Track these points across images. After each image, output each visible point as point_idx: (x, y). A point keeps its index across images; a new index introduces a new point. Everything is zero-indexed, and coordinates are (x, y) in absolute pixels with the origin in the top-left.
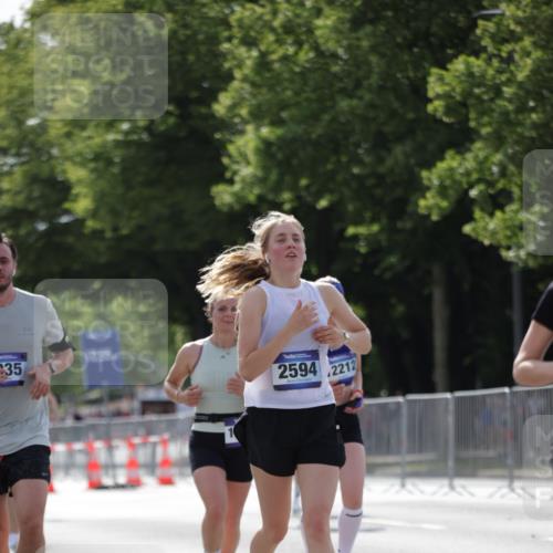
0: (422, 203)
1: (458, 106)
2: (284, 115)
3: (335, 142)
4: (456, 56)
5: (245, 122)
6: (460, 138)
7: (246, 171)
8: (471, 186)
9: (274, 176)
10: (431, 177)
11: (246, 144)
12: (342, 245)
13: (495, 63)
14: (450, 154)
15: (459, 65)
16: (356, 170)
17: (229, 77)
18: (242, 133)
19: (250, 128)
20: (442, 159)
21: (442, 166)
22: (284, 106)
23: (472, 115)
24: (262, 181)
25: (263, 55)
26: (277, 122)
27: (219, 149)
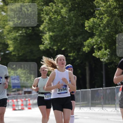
0: (84, 49)
1: (91, 28)
2: (55, 30)
3: (66, 36)
4: (91, 18)
5: (47, 31)
6: (92, 35)
7: (47, 42)
8: (94, 45)
9: (52, 43)
10: (86, 43)
11: (47, 37)
13: (99, 19)
14: (90, 39)
15: (92, 20)
16: (70, 42)
17: (43, 22)
18: (46, 34)
20: (88, 39)
21: (88, 41)
22: (55, 28)
23: (94, 30)
24: (50, 44)
25: (50, 17)
26: (53, 32)
27: (41, 37)
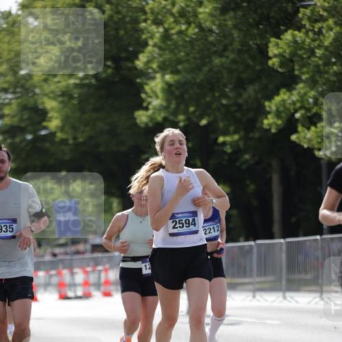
0: (266, 122)
1: (287, 61)
2: (180, 67)
3: (212, 84)
4: (286, 31)
5: (155, 72)
6: (289, 82)
7: (156, 102)
8: (296, 111)
9: (173, 106)
10: (271, 105)
11: (156, 86)
12: (216, 148)
13: (311, 34)
14: (283, 91)
15: (288, 36)
16: (224, 102)
17: (146, 44)
18: (154, 78)
19: (158, 76)
20: (278, 94)
21: (277, 99)
22: (179, 62)
23: (296, 67)
24: (166, 108)
25: (166, 30)
26: (175, 72)
27: (140, 89)
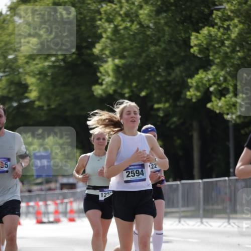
0: (188, 93)
1: (205, 50)
2: (125, 54)
3: (149, 66)
4: (204, 27)
5: (108, 57)
6: (205, 64)
7: (108, 79)
8: (210, 86)
9: (121, 82)
10: (193, 82)
11: (108, 67)
12: (153, 113)
13: (222, 30)
14: (201, 71)
15: (205, 31)
16: (158, 79)
17: (101, 37)
18: (106, 62)
19: (110, 60)
20: (197, 73)
21: (197, 77)
22: (125, 50)
23: (211, 54)
25: (116, 27)
26: (122, 57)
27: (96, 69)
